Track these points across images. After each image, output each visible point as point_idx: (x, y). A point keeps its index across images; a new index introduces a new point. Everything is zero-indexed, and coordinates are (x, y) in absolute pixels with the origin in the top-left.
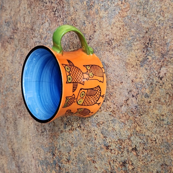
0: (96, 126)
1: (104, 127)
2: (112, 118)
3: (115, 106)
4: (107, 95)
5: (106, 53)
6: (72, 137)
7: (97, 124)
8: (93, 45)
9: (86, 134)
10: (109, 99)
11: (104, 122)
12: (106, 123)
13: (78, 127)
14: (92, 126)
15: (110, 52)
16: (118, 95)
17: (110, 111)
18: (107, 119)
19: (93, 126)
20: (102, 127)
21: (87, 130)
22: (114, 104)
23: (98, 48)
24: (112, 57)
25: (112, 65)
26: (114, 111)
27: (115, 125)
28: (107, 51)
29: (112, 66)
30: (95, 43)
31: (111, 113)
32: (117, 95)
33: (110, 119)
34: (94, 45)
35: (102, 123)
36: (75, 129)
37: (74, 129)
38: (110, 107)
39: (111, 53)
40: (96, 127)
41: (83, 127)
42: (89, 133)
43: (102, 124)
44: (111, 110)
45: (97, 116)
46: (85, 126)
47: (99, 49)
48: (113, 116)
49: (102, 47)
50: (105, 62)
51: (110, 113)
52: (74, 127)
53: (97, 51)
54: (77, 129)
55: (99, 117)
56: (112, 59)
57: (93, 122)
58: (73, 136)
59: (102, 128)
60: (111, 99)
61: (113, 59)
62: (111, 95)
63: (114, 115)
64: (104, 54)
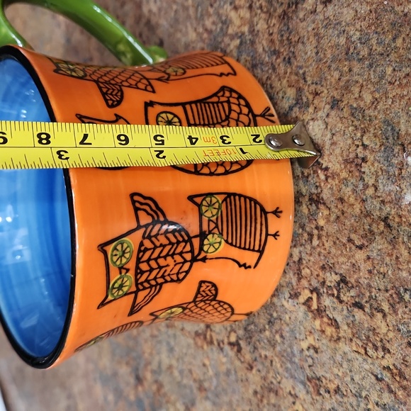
4: (382, 288)
6: (204, 365)
7: (309, 380)
9: (259, 389)
10: (386, 307)
11: (343, 389)
12: (353, 400)
13: (231, 344)
14: (287, 375)
17: (385, 363)
18: (361, 388)
19: (292, 377)
21: (263, 374)
23: (374, 42)
26: (402, 376)
30: (363, 10)
31: (387, 376)
33: (374, 398)
34: (357, 17)
35: (332, 387)
36: (219, 345)
37: (215, 343)
38: (388, 345)
40: (301, 387)
41: (247, 355)
42: (270, 390)
43: (332, 391)
44: (388, 361)
45: (316, 350)
46: (257, 355)
47: (380, 49)
48: (391, 391)
49: (399, 42)
50: (403, 127)
51: (378, 371)
52: (213, 334)
53: (365, 52)
54: (227, 348)
55: (324, 357)
57: (292, 362)
58: (207, 362)
59: (328, 406)
60: (395, 312)
62: (401, 299)
63: (400, 394)
64: (405, 81)
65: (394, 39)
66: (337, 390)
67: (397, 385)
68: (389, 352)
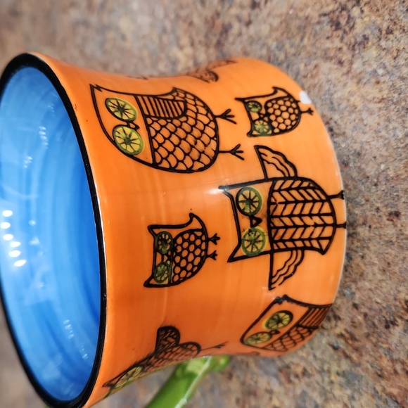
0: (276, 376)
1: (309, 391)
2: (345, 365)
3: (360, 318)
5: (325, 66)
7: (280, 370)
8: (265, 29)
9: (240, 396)
11: (309, 369)
12: (318, 377)
14: (261, 372)
15: (341, 63)
16: (376, 269)
17: (338, 331)
18: (323, 362)
19: (266, 372)
20: (300, 386)
21: (242, 378)
22: (355, 306)
23: (287, 46)
24: (351, 86)
25: (350, 127)
26: (353, 338)
27: (356, 396)
28: (327, 58)
29: (349, 132)
30: (276, 22)
31: (341, 343)
32: (368, 270)
33: (335, 368)
34: (272, 29)
35: (299, 370)
38: (338, 313)
39: (345, 69)
40: (274, 380)
42: (250, 393)
43: (300, 375)
44: (341, 328)
47: (292, 51)
48: (347, 357)
49: (306, 41)
51: (333, 340)
56: (352, 99)
59: (298, 391)
61: (356, 100)
63: (354, 356)
64: (314, 72)
65: (302, 39)
66: (305, 372)
67: (350, 348)
68: (339, 319)
